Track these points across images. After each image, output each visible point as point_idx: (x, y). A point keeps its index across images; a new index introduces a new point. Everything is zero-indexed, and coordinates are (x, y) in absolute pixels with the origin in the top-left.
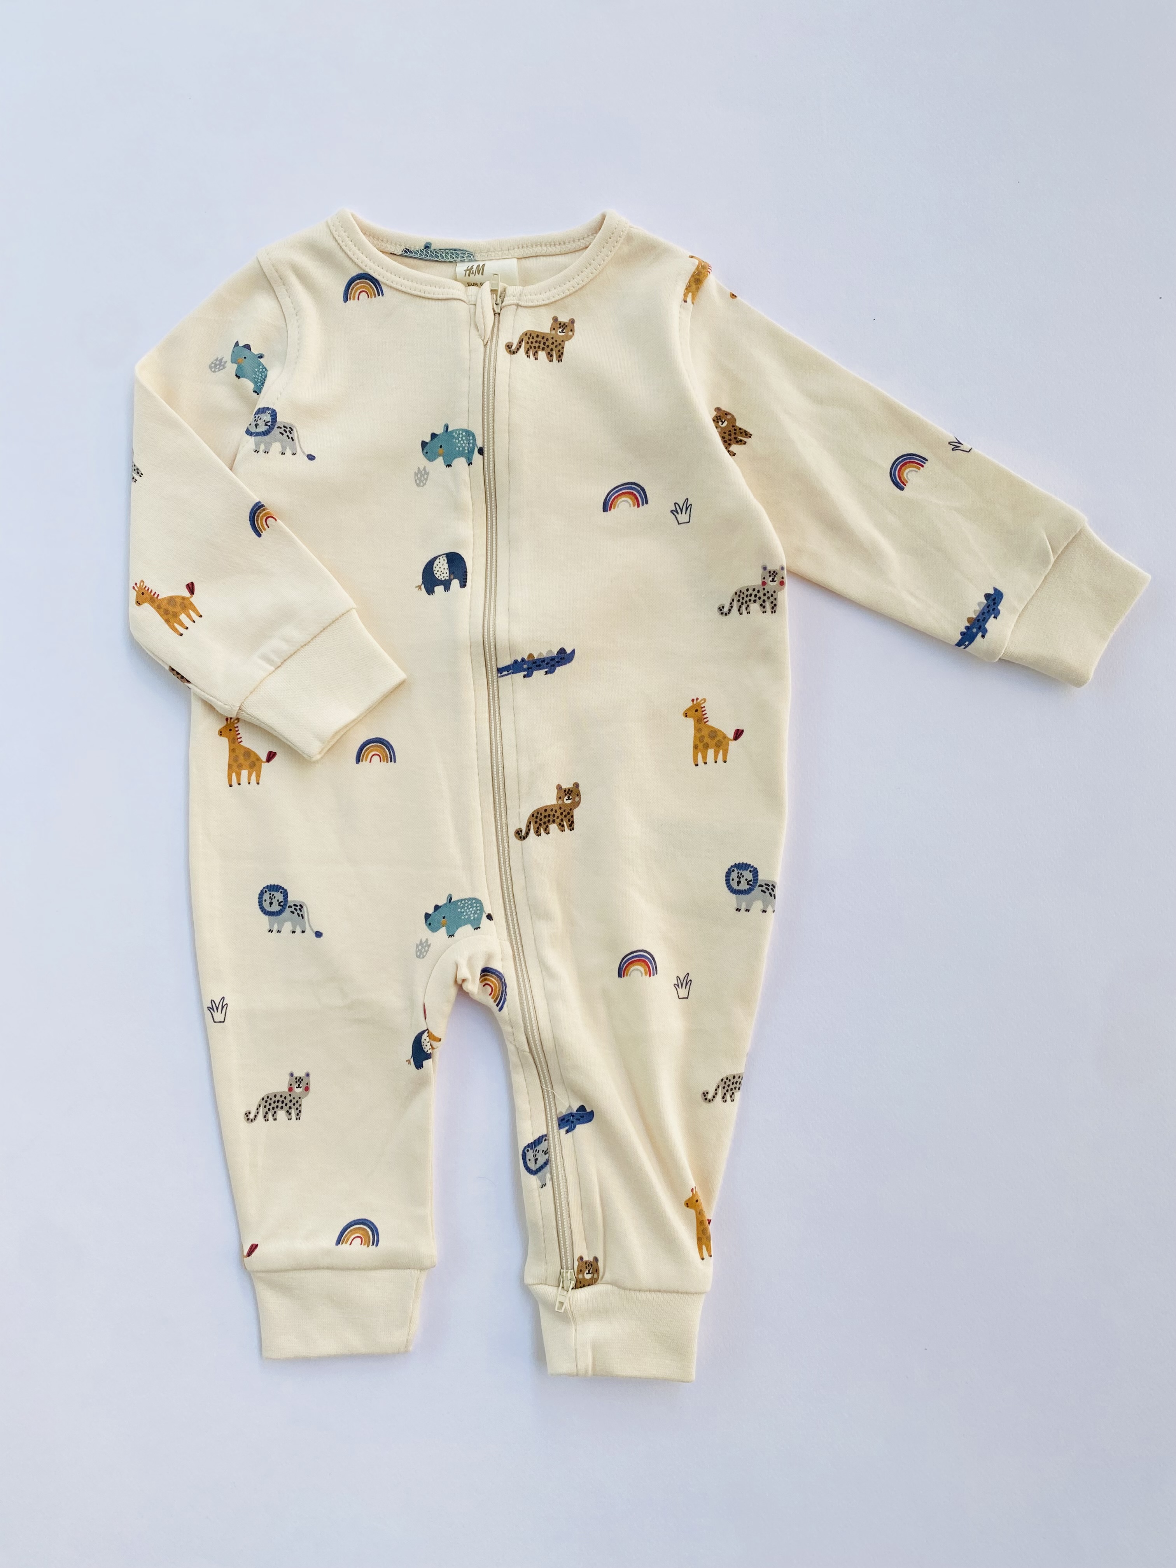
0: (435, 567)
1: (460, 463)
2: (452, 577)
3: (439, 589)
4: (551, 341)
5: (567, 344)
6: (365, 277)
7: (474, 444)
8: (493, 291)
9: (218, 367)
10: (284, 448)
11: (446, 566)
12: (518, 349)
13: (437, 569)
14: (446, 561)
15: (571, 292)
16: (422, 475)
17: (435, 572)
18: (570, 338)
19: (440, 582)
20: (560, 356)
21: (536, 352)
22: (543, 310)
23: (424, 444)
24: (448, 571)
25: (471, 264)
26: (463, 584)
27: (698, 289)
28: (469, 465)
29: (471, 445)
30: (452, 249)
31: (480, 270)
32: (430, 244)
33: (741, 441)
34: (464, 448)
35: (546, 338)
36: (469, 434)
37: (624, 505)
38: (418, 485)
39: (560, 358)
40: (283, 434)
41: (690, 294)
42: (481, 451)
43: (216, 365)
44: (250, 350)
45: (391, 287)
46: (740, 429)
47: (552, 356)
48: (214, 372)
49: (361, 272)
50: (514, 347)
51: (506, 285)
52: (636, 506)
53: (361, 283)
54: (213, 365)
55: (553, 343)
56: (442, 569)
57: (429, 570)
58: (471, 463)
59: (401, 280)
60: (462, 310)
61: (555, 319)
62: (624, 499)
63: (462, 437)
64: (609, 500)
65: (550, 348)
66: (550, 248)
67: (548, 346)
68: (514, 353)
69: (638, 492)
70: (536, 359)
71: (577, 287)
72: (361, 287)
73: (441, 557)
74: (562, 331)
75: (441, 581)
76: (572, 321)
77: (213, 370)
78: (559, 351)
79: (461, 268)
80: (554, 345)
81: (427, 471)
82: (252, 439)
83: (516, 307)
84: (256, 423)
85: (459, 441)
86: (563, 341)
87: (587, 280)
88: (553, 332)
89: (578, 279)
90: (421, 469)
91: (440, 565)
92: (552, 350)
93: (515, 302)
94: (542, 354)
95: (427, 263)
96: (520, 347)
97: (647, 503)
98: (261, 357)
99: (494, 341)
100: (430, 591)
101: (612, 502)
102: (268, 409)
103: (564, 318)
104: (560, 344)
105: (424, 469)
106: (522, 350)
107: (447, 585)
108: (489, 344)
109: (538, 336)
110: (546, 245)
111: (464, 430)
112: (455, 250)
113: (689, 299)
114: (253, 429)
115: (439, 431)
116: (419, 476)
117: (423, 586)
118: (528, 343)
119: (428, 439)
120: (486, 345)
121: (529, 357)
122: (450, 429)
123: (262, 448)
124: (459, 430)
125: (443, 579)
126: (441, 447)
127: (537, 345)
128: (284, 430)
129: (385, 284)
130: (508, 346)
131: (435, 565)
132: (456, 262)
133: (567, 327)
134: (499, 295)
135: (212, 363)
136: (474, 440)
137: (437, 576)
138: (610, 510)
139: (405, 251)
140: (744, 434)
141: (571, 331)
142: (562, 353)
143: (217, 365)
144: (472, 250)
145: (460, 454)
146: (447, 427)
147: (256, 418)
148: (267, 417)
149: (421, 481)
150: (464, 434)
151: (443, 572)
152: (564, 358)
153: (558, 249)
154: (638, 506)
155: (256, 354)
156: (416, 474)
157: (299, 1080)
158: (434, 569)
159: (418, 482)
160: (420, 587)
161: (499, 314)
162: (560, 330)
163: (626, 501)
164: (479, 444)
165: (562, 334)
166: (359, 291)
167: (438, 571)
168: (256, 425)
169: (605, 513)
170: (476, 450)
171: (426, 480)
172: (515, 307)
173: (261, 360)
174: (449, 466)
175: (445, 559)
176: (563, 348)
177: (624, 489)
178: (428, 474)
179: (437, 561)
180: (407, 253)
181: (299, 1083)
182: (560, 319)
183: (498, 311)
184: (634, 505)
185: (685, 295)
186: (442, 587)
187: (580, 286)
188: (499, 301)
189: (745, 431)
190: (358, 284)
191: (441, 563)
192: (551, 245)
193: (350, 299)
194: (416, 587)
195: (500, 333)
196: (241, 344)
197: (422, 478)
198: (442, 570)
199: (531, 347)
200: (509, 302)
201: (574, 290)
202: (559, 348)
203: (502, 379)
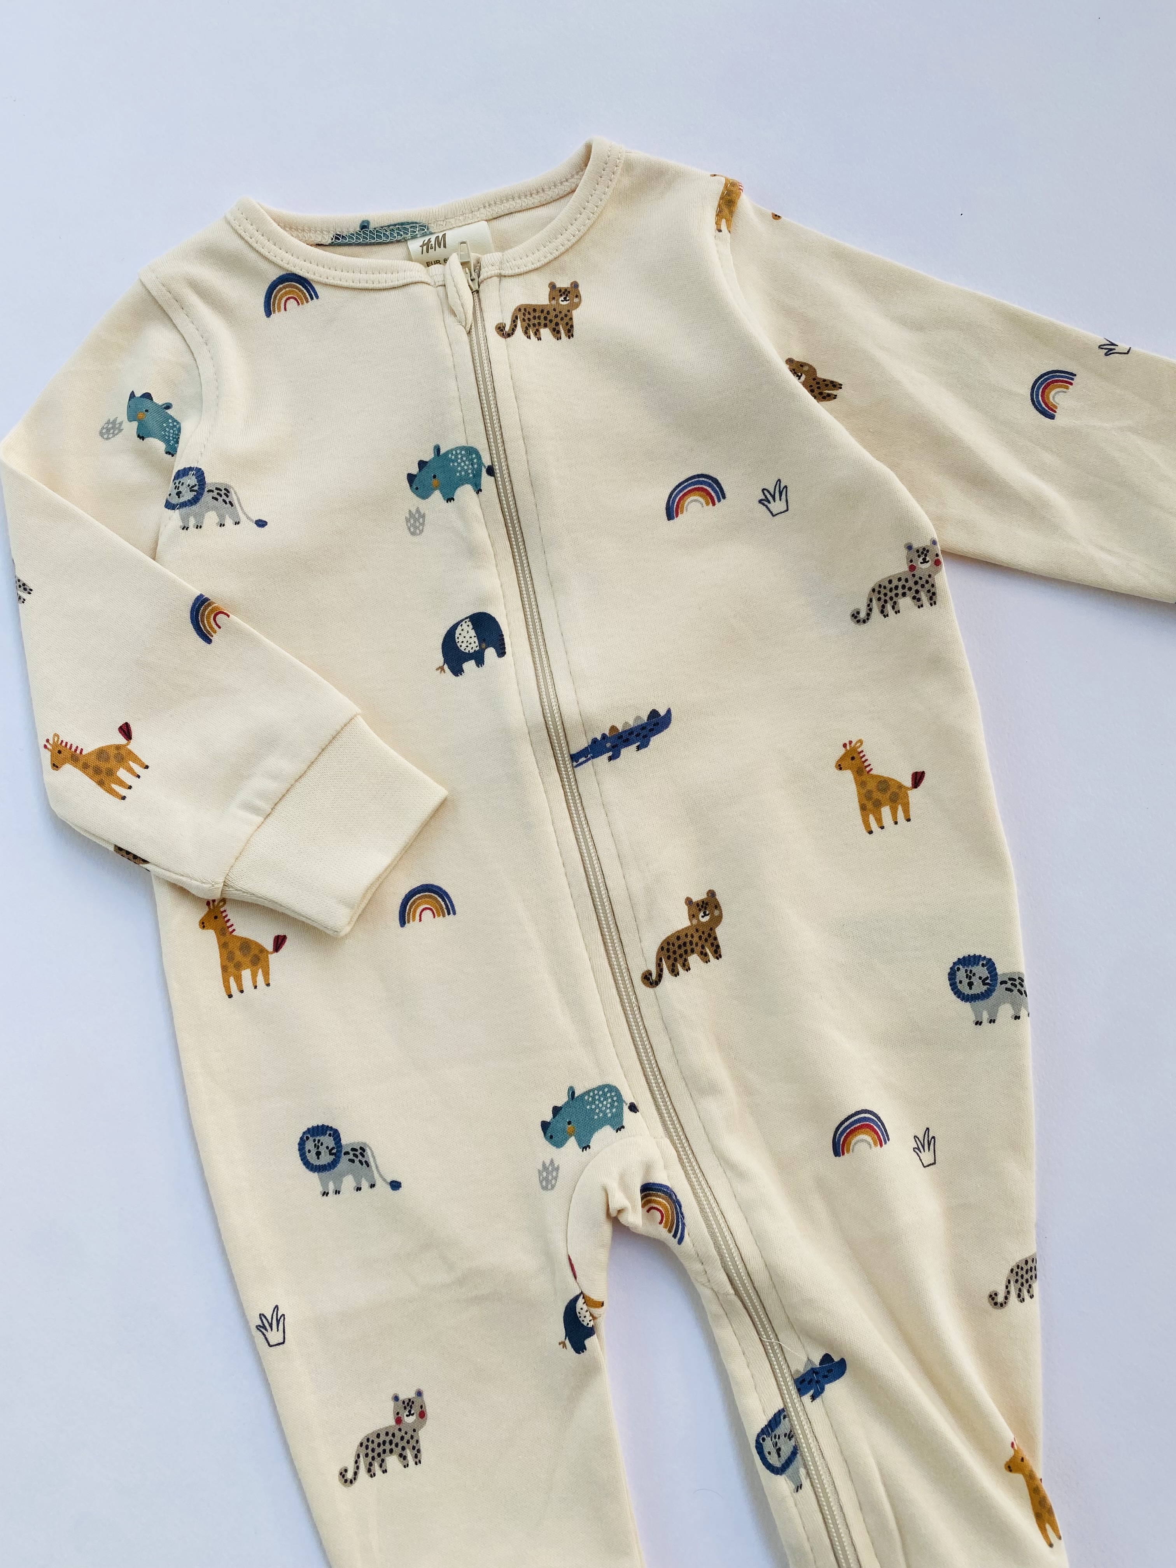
0: (458, 638)
1: (465, 492)
2: (484, 645)
3: (469, 666)
4: (553, 313)
5: (575, 314)
6: (290, 278)
7: (480, 464)
8: (464, 264)
9: (112, 431)
10: (221, 517)
11: (473, 633)
12: (513, 330)
13: (460, 640)
14: (471, 626)
15: (567, 246)
16: (416, 520)
17: (459, 645)
18: (577, 305)
19: (468, 657)
20: (569, 331)
21: (538, 330)
22: (534, 277)
23: (411, 478)
24: (476, 640)
25: (426, 239)
26: (501, 652)
27: (731, 213)
28: (478, 493)
29: (476, 466)
30: (399, 224)
31: (441, 242)
32: (368, 222)
33: (829, 395)
34: (466, 471)
35: (545, 312)
36: (471, 451)
37: (694, 506)
38: (413, 534)
39: (570, 333)
40: (216, 499)
41: (724, 221)
42: (491, 471)
43: (108, 430)
44: (152, 399)
45: (326, 285)
46: (824, 380)
47: (559, 332)
48: (108, 439)
49: (282, 273)
50: (507, 329)
51: (480, 256)
52: (711, 504)
53: (284, 288)
54: (104, 431)
55: (556, 316)
56: (468, 637)
57: (449, 643)
58: (481, 490)
59: (338, 273)
60: (429, 296)
61: (552, 286)
62: (692, 498)
63: (462, 458)
64: (673, 503)
65: (554, 322)
66: (525, 200)
67: (551, 321)
68: (509, 335)
69: (710, 485)
70: (539, 339)
71: (574, 240)
72: (286, 293)
73: (463, 623)
74: (565, 299)
75: (469, 653)
76: (575, 285)
77: (105, 436)
78: (567, 324)
79: (415, 246)
80: (559, 318)
81: (422, 512)
82: (176, 514)
83: (499, 279)
84: (177, 491)
85: (459, 464)
86: (569, 311)
87: (583, 229)
88: (554, 302)
89: (572, 229)
90: (414, 511)
91: (464, 633)
92: (557, 324)
93: (497, 272)
94: (545, 332)
95: (368, 248)
96: (516, 326)
97: (724, 497)
98: (168, 406)
99: (479, 325)
100: (457, 671)
101: (678, 506)
102: (191, 469)
103: (563, 283)
104: (566, 315)
105: (418, 511)
106: (519, 330)
107: (479, 658)
108: (473, 330)
109: (535, 310)
110: (520, 198)
111: (462, 448)
112: (402, 224)
113: (724, 227)
114: (175, 500)
115: (428, 456)
116: (412, 522)
117: (446, 667)
118: (524, 320)
119: (415, 470)
120: (469, 333)
121: (529, 337)
122: (442, 451)
123: (192, 522)
124: (456, 449)
125: (472, 651)
126: (435, 477)
127: (536, 321)
128: (218, 494)
129: (318, 283)
130: (499, 328)
131: (457, 635)
132: (406, 240)
133: (571, 293)
134: (473, 270)
135: (103, 428)
136: (479, 457)
137: (462, 649)
138: (677, 516)
139: (337, 238)
140: (830, 385)
141: (577, 296)
142: (572, 326)
143: (110, 430)
144: (424, 222)
145: (462, 481)
146: (437, 449)
147: (177, 484)
148: (191, 480)
149: (416, 528)
150: (463, 452)
151: (469, 642)
152: (576, 330)
153: (536, 200)
154: (714, 504)
155: (160, 404)
156: (408, 520)
157: (409, 1404)
158: (457, 640)
159: (412, 529)
160: (442, 669)
161: (478, 292)
162: (562, 298)
163: (695, 501)
164: (487, 461)
165: (565, 303)
166: (284, 299)
167: (462, 642)
168: (179, 494)
169: (672, 521)
170: (484, 471)
171: (423, 524)
172: (496, 279)
173: (169, 411)
174: (450, 499)
175: (470, 623)
176: (571, 319)
177: (689, 485)
178: (423, 516)
179: (459, 628)
180: (339, 241)
181: (408, 1408)
182: (558, 285)
183: (475, 287)
184: (707, 504)
185: (718, 223)
186: (472, 663)
187: (577, 238)
188: (474, 276)
189: (832, 382)
190: (281, 290)
191: (465, 631)
192: (526, 196)
193: (274, 311)
194: (437, 669)
195: (485, 315)
196: (138, 394)
197: (418, 524)
198: (467, 639)
199: (529, 325)
200: (489, 274)
201: (570, 244)
202: (566, 320)
203: (501, 371)
